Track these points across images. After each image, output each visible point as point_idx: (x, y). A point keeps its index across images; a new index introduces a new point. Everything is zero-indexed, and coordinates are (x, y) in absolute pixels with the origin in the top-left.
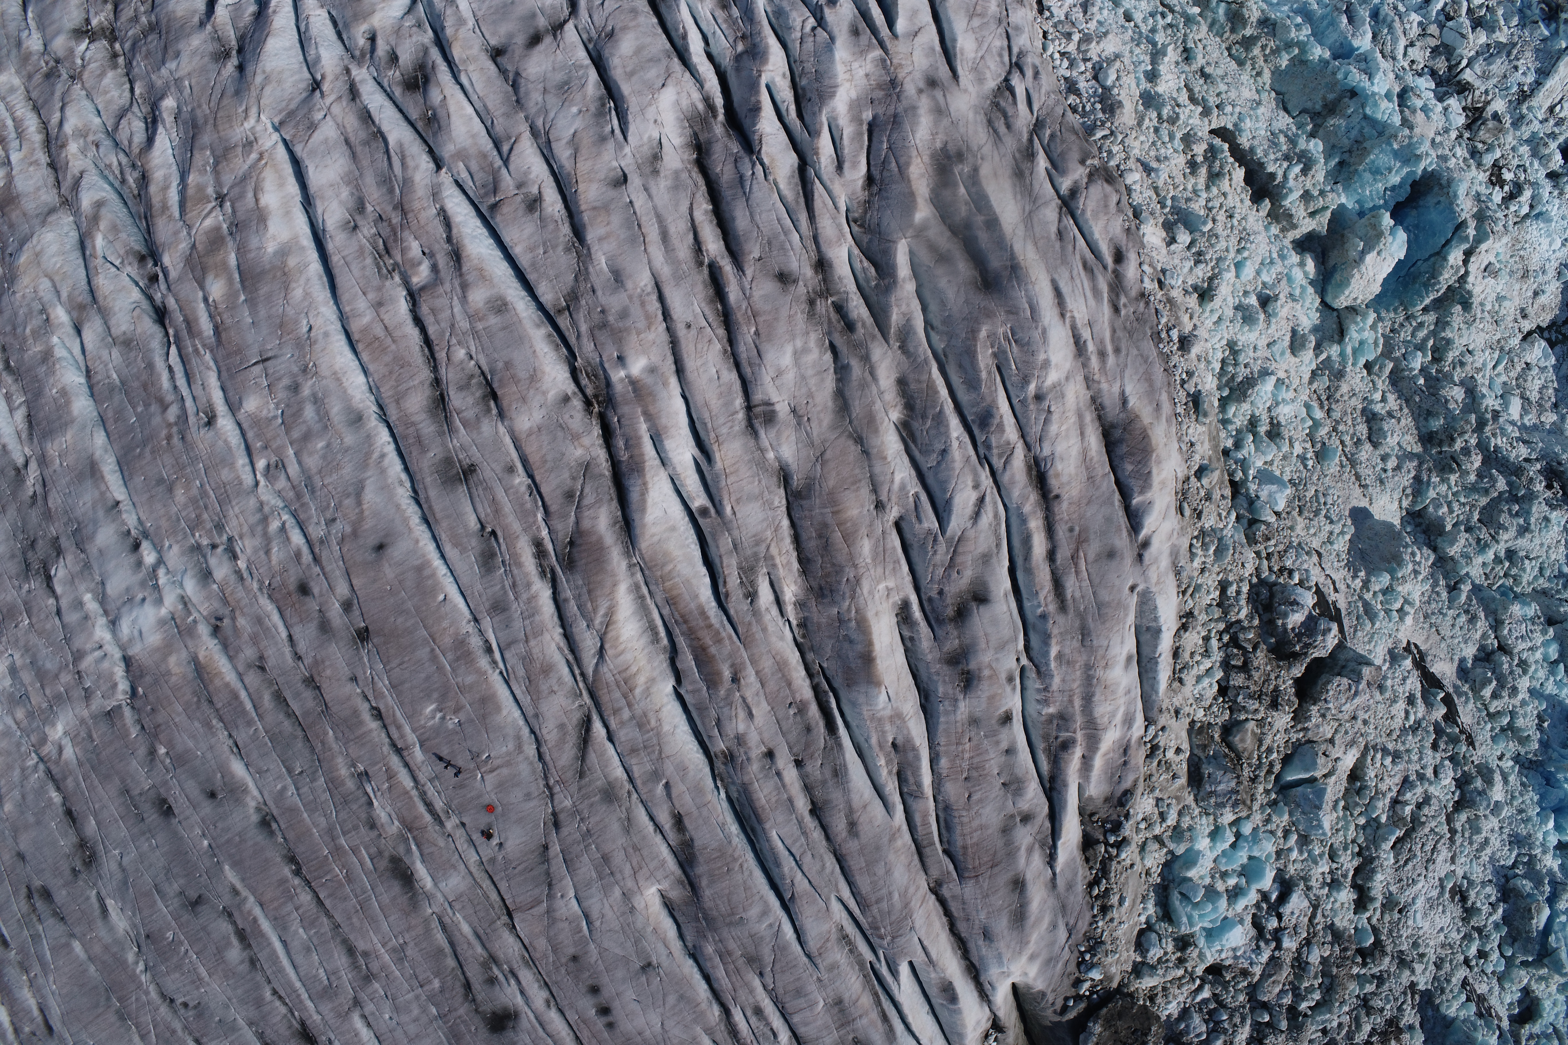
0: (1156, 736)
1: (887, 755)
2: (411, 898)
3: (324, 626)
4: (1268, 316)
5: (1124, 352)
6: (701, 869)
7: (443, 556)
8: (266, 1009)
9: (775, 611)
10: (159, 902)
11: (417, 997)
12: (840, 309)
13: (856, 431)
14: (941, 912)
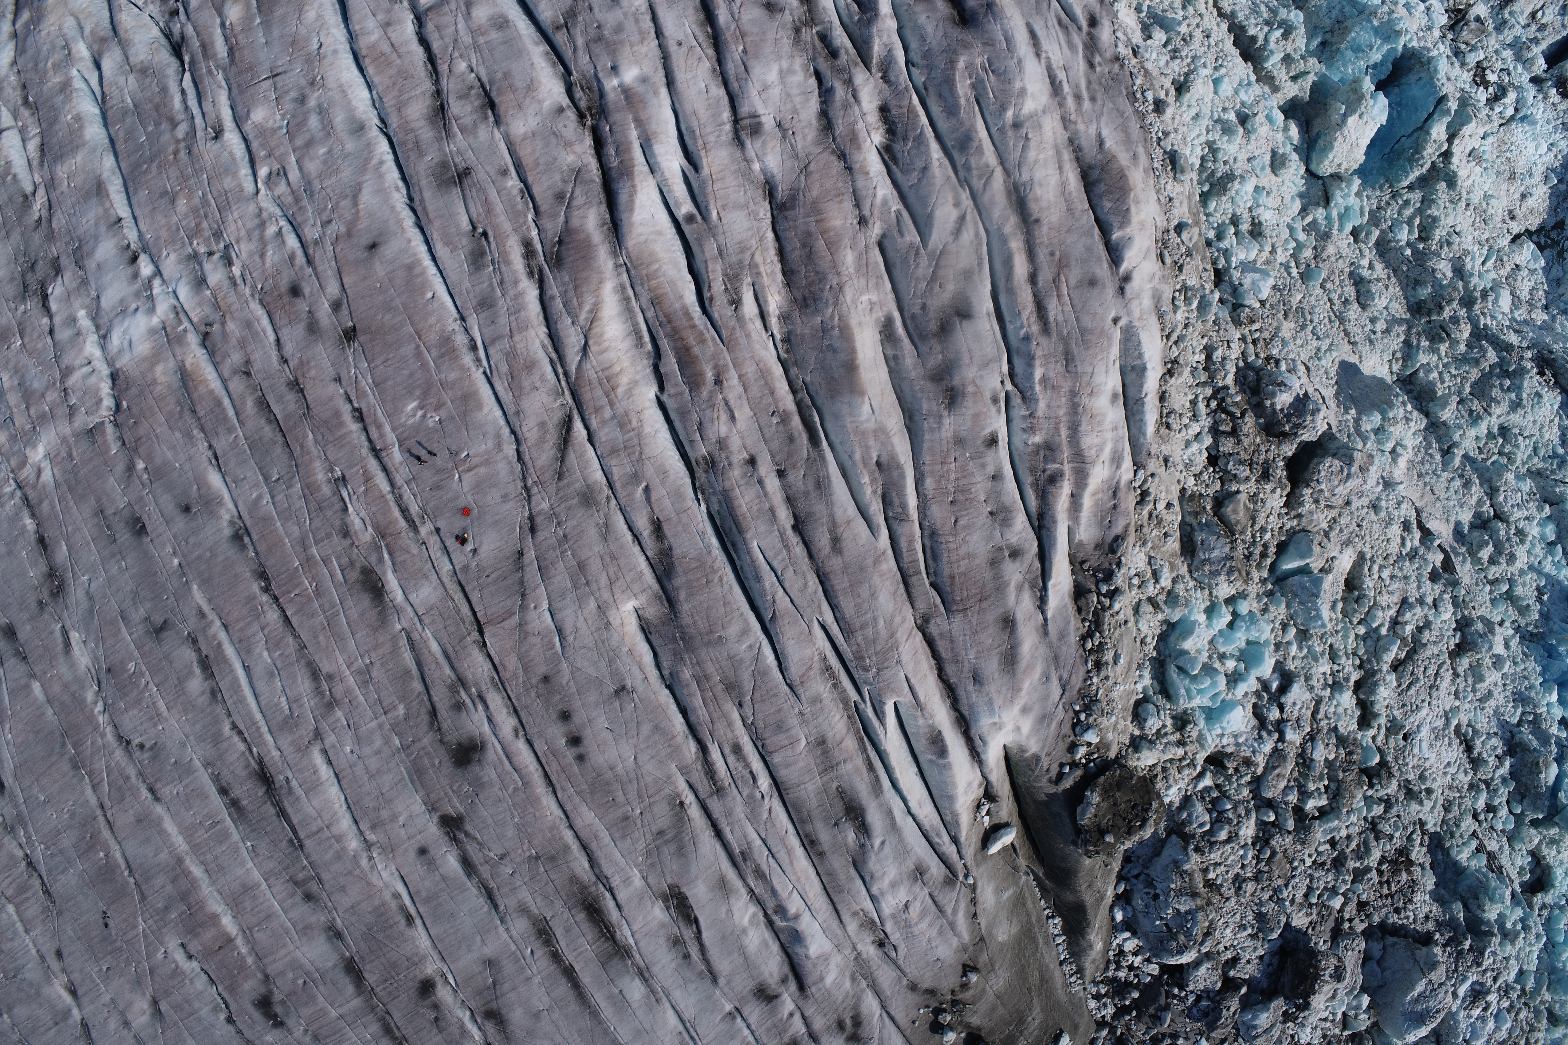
0: (1145, 481)
1: (871, 474)
2: (380, 613)
3: (313, 327)
4: (1248, 133)
5: (1099, 102)
6: (679, 580)
7: (434, 259)
8: (224, 745)
9: (759, 324)
10: (124, 629)
11: (381, 726)
12: (824, 38)
13: (839, 148)
14: (929, 654)
